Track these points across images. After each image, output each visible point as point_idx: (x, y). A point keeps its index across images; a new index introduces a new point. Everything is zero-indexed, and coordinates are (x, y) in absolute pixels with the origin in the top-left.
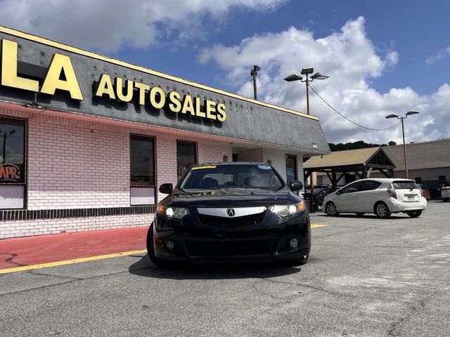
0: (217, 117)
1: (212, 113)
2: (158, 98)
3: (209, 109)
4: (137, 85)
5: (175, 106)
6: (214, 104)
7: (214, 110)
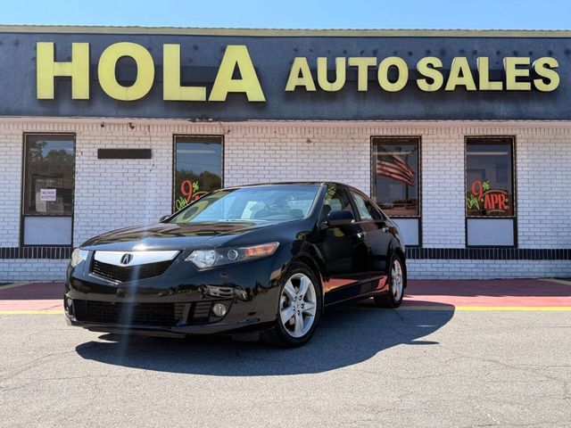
0: (533, 86)
1: (519, 79)
2: (393, 74)
3: (511, 73)
4: (353, 61)
5: (430, 81)
6: (526, 61)
7: (526, 73)
